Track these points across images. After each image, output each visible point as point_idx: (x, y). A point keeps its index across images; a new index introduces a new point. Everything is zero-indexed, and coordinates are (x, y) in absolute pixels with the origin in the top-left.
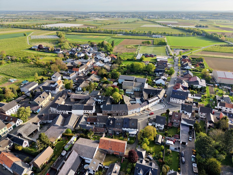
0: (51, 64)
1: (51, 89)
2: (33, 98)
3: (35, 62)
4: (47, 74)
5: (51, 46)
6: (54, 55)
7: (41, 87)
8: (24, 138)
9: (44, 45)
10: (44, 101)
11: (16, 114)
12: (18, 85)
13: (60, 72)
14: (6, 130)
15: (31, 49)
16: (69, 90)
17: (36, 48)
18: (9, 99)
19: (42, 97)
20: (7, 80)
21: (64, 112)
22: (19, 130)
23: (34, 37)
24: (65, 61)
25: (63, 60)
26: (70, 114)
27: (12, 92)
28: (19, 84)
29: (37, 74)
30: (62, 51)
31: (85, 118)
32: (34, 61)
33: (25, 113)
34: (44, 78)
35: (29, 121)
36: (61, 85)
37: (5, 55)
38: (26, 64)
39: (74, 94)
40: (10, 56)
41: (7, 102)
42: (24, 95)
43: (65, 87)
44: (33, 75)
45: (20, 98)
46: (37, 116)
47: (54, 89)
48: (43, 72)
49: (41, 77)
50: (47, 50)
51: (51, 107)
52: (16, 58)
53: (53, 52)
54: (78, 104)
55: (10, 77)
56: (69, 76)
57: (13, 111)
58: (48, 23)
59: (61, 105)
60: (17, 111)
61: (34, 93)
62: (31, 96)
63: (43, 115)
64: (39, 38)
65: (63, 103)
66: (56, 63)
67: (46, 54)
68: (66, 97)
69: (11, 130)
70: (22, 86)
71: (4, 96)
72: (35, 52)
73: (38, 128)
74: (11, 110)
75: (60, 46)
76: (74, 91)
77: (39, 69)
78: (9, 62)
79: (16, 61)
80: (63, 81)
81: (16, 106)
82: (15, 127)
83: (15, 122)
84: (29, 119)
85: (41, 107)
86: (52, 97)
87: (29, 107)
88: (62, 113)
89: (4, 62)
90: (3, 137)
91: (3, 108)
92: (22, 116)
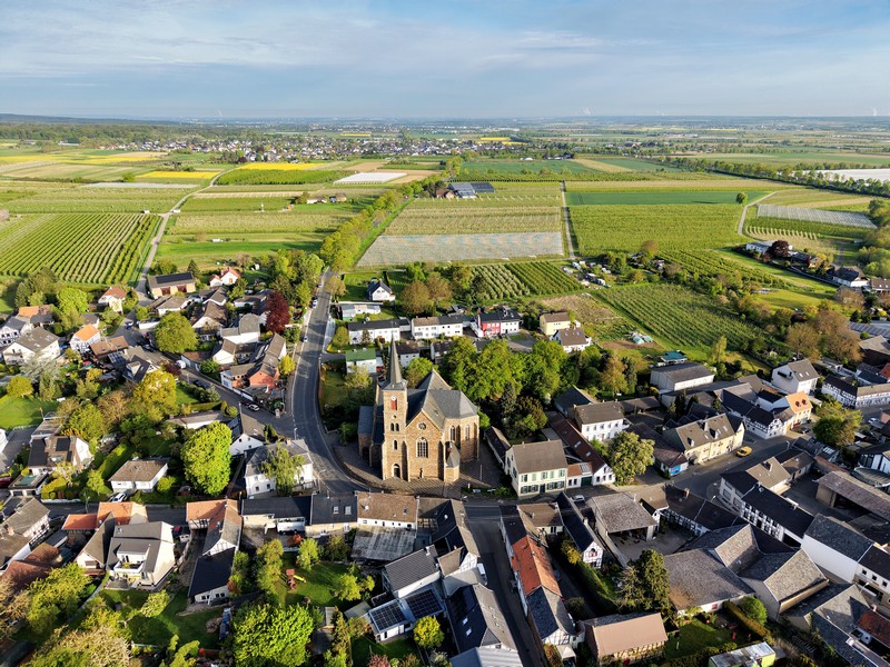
0: (794, 319)
1: (752, 412)
2: (676, 419)
3: (733, 299)
4: (761, 352)
5: (823, 254)
6: (821, 288)
7: (718, 392)
8: (598, 534)
9: (796, 244)
10: (707, 446)
11: (606, 446)
12: (649, 358)
13: (821, 363)
14: (563, 479)
15: (740, 251)
16: (829, 451)
17: (759, 250)
18: (607, 390)
19: (706, 428)
20: (623, 333)
21: (768, 524)
22: (594, 499)
23: (769, 210)
24: (859, 325)
25: (854, 318)
26: (791, 546)
27: (624, 373)
28: (654, 357)
29: (723, 341)
30: (864, 283)
31: (853, 601)
32: (734, 294)
33: (632, 455)
34: (745, 365)
35: (633, 487)
36: (803, 414)
37: (652, 254)
38: (702, 299)
39: (843, 475)
40: (666, 262)
41: (598, 399)
42: (653, 398)
43: (815, 429)
44: (710, 341)
45: (636, 402)
46: (662, 484)
47: (766, 418)
48: (751, 342)
49: (732, 358)
50: (798, 265)
51: (723, 481)
52: (680, 272)
53: (822, 276)
54: (844, 524)
55: (637, 326)
56: (854, 394)
57: (602, 432)
58: (848, 163)
59: (767, 492)
60: (612, 436)
61: (687, 403)
62: (673, 409)
63: (683, 493)
65: (779, 488)
66: (814, 323)
67: (787, 279)
68: (803, 471)
69: (573, 486)
70: (660, 364)
71: (598, 376)
72: (750, 265)
73: (651, 529)
74: (599, 425)
75: (864, 261)
76: (850, 460)
77: (738, 325)
78: (656, 277)
79: (676, 280)
80: (817, 402)
81: (614, 422)
82: (587, 482)
83: (595, 470)
84: (635, 483)
86: (744, 444)
87: (653, 443)
88: (759, 523)
89: (639, 273)
90: (549, 495)
91: (581, 409)
92: (620, 460)
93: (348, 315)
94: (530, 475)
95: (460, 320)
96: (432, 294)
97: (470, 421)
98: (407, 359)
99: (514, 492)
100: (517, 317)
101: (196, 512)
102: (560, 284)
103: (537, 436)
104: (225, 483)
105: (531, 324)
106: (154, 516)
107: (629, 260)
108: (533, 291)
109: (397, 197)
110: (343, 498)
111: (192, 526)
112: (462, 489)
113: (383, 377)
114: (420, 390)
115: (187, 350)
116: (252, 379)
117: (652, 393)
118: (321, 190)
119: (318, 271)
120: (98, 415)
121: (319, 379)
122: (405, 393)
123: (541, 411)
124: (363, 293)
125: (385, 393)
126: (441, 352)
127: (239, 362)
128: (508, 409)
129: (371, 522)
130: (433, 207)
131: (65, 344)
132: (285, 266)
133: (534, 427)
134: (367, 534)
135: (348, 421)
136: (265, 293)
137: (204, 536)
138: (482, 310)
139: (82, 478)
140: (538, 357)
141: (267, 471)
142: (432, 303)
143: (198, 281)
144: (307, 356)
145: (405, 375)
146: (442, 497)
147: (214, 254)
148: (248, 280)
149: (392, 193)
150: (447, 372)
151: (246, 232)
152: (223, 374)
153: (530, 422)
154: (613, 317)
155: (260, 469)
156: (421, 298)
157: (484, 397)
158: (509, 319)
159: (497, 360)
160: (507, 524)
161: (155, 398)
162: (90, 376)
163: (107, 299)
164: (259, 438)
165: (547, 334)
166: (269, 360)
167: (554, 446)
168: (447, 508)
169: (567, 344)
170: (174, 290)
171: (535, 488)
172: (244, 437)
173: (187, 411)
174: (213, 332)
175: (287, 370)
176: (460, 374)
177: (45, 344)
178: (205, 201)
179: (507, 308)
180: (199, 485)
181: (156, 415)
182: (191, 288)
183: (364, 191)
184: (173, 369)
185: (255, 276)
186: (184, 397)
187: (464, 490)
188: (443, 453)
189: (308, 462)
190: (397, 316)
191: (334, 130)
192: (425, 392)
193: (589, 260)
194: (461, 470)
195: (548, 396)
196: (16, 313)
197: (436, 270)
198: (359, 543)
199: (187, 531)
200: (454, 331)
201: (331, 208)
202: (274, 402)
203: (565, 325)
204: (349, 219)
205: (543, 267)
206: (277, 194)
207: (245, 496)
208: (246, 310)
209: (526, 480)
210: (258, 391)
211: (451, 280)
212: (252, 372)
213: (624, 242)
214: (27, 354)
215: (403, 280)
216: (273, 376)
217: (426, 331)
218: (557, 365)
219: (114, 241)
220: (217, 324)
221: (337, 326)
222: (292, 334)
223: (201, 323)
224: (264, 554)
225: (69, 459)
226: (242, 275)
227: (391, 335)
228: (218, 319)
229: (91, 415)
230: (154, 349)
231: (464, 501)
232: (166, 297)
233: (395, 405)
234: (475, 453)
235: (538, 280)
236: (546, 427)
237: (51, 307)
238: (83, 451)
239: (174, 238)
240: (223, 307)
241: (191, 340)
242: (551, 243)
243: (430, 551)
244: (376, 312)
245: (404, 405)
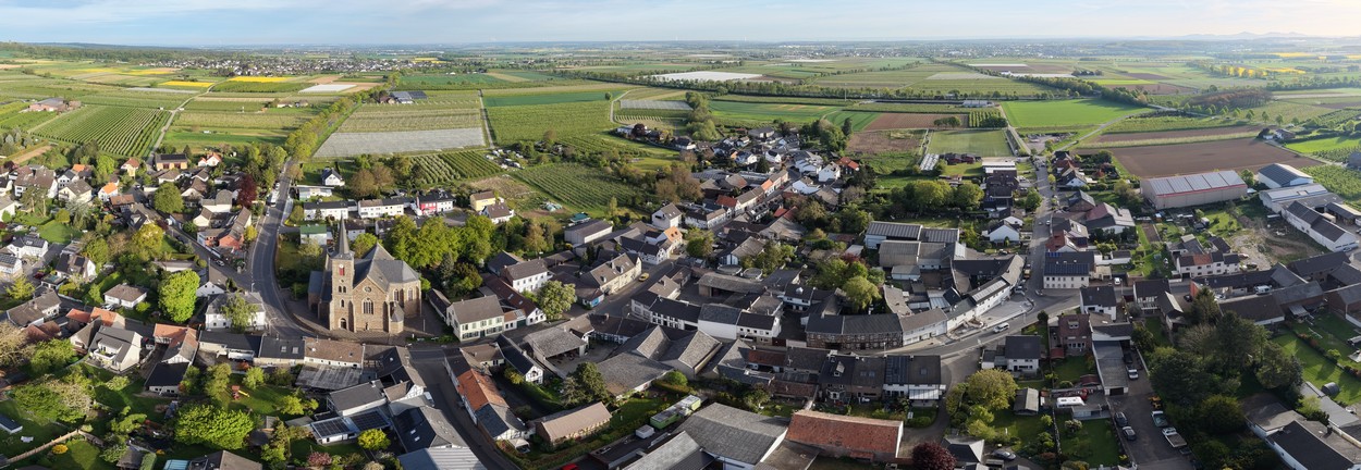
0: (659, 177)
1: (645, 247)
3: (616, 169)
4: (641, 204)
5: (667, 130)
6: (670, 153)
7: (617, 239)
8: (536, 360)
9: (649, 125)
10: (615, 280)
11: (535, 294)
12: (561, 222)
13: (680, 204)
14: (500, 324)
15: (614, 133)
16: (699, 261)
17: (626, 131)
18: (531, 251)
19: (613, 267)
20: (537, 204)
21: (671, 321)
22: (530, 335)
23: (628, 104)
24: (697, 174)
25: (693, 170)
26: (691, 330)
27: (543, 235)
28: (565, 220)
29: (614, 200)
30: (694, 146)
31: (740, 349)
32: (616, 165)
33: (558, 298)
34: (633, 215)
36: (677, 241)
37: (552, 140)
38: (593, 171)
39: (711, 274)
40: (563, 146)
41: (525, 259)
42: (569, 252)
43: (688, 250)
44: (605, 202)
45: (556, 257)
46: (586, 315)
47: (654, 250)
48: (633, 198)
49: (623, 212)
50: (653, 139)
51: (633, 301)
52: (575, 153)
53: (669, 145)
54: (720, 305)
55: (549, 197)
56: (705, 220)
57: (530, 284)
59: (666, 300)
60: (540, 286)
61: (595, 251)
62: (586, 257)
63: (604, 318)
64: (641, 106)
65: (673, 295)
66: (671, 178)
67: (648, 150)
68: (686, 279)
69: (510, 328)
70: (570, 225)
71: (522, 241)
72: (622, 143)
73: (582, 348)
74: (527, 279)
75: (690, 132)
76: (713, 263)
77: (622, 187)
78: (558, 159)
79: (573, 159)
80: (685, 231)
81: (540, 275)
82: (521, 324)
83: (527, 314)
85: (606, 294)
86: (642, 272)
87: (574, 285)
88: (665, 323)
89: (545, 156)
90: (488, 338)
91: (511, 269)
92: (549, 302)
93: (304, 196)
94: (470, 325)
95: (401, 201)
96: (377, 181)
97: (412, 286)
98: (353, 235)
99: (457, 339)
100: (450, 198)
101: (162, 332)
102: (485, 169)
103: (475, 294)
104: (189, 316)
105: (463, 202)
106: (130, 326)
107: (535, 146)
108: (462, 175)
109: (349, 103)
110: (293, 340)
111: (157, 340)
112: (405, 338)
113: (333, 248)
114: (366, 260)
115: (175, 212)
116: (221, 241)
117: (568, 248)
118: (289, 97)
119: (282, 160)
120: (106, 247)
121: (276, 247)
122: (352, 262)
123: (476, 273)
124: (317, 179)
125: (334, 261)
126: (385, 228)
127: (212, 226)
128: (447, 273)
129: (317, 361)
130: (377, 111)
131: (95, 194)
132: (256, 155)
133: (471, 287)
134: (313, 369)
135: (299, 282)
136: (239, 175)
137: (165, 349)
138: (421, 193)
139: (86, 287)
140: (471, 230)
141: (225, 312)
142: (377, 188)
143: (190, 161)
144: (267, 227)
145: (352, 246)
146: (387, 344)
147: (203, 142)
148: (226, 164)
149: (344, 100)
150: (390, 245)
151: (229, 127)
152: (199, 234)
153: (468, 283)
154: (528, 192)
155: (219, 310)
156: (367, 183)
157: (424, 265)
158: (444, 199)
159: (434, 234)
160: (451, 362)
161: (146, 244)
162: (106, 219)
163: (127, 167)
164: (222, 287)
165: (477, 209)
166: (237, 227)
167: (491, 300)
168: (394, 353)
169: (495, 217)
170: (172, 166)
171: (476, 334)
172: (209, 284)
173: (168, 257)
174: (196, 201)
175: (251, 237)
176: (402, 247)
177: (84, 191)
178: (202, 102)
179: (442, 190)
180: (168, 313)
181: (145, 256)
182: (184, 166)
183: (322, 99)
184: (162, 225)
185: (233, 161)
186: (168, 247)
187: (409, 339)
188: (388, 311)
189: (261, 310)
190: (346, 198)
191: (301, 53)
192: (370, 262)
193: (505, 149)
194: (405, 324)
195: (482, 261)
196: (71, 168)
197: (380, 160)
198: (304, 375)
199: (153, 343)
200: (396, 210)
201: (296, 111)
202: (238, 260)
203: (491, 201)
204: (309, 120)
205: (470, 155)
206: (255, 100)
207: (203, 328)
208: (223, 186)
209: (467, 328)
210: (225, 253)
211: (393, 168)
212: (222, 235)
213: (530, 133)
214: (72, 195)
215: (352, 169)
216: (238, 240)
217: (371, 211)
218: (487, 235)
219: (137, 127)
220: (200, 195)
221: (294, 205)
222: (257, 209)
223: (187, 193)
224: (214, 371)
225: (81, 273)
226: (223, 159)
227: (340, 214)
228: (200, 192)
229: (102, 247)
230: (152, 207)
231: (409, 347)
232: (165, 170)
233: (343, 272)
234: (418, 311)
235: (467, 166)
236: (482, 286)
237: (91, 167)
238: (91, 270)
239: (177, 128)
240: (206, 183)
241: (180, 205)
242: (474, 136)
243: (375, 384)
244: (328, 194)
245: (351, 272)
